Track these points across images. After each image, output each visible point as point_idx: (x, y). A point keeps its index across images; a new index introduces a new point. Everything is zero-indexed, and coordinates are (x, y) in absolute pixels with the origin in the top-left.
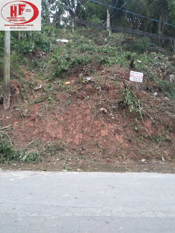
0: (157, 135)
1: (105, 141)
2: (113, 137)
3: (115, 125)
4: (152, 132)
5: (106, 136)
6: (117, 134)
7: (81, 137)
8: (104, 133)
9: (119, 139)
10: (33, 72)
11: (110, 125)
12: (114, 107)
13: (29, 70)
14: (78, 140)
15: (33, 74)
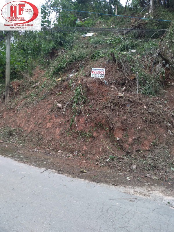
0: (85, 130)
1: (46, 132)
2: (54, 129)
3: (62, 119)
4: (82, 128)
5: (48, 128)
6: (58, 127)
7: (33, 127)
8: (49, 125)
9: (58, 131)
10: (45, 71)
11: (58, 119)
12: (68, 103)
13: (42, 69)
14: (30, 129)
15: (43, 73)
